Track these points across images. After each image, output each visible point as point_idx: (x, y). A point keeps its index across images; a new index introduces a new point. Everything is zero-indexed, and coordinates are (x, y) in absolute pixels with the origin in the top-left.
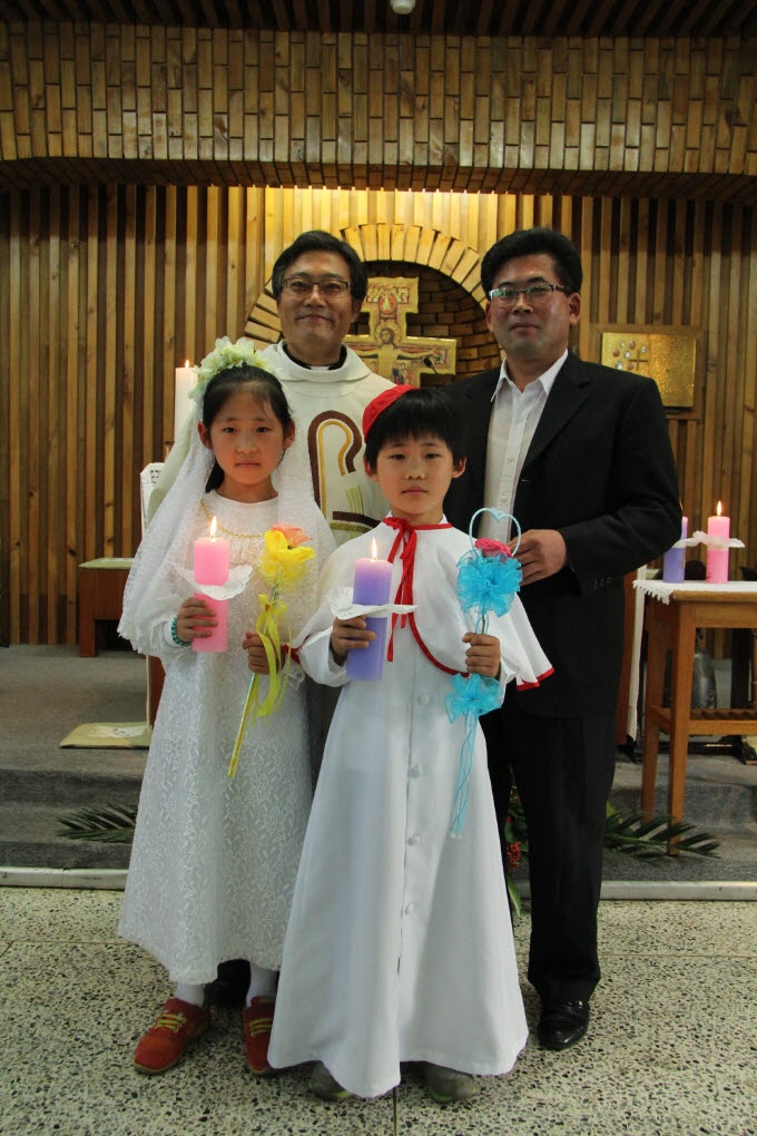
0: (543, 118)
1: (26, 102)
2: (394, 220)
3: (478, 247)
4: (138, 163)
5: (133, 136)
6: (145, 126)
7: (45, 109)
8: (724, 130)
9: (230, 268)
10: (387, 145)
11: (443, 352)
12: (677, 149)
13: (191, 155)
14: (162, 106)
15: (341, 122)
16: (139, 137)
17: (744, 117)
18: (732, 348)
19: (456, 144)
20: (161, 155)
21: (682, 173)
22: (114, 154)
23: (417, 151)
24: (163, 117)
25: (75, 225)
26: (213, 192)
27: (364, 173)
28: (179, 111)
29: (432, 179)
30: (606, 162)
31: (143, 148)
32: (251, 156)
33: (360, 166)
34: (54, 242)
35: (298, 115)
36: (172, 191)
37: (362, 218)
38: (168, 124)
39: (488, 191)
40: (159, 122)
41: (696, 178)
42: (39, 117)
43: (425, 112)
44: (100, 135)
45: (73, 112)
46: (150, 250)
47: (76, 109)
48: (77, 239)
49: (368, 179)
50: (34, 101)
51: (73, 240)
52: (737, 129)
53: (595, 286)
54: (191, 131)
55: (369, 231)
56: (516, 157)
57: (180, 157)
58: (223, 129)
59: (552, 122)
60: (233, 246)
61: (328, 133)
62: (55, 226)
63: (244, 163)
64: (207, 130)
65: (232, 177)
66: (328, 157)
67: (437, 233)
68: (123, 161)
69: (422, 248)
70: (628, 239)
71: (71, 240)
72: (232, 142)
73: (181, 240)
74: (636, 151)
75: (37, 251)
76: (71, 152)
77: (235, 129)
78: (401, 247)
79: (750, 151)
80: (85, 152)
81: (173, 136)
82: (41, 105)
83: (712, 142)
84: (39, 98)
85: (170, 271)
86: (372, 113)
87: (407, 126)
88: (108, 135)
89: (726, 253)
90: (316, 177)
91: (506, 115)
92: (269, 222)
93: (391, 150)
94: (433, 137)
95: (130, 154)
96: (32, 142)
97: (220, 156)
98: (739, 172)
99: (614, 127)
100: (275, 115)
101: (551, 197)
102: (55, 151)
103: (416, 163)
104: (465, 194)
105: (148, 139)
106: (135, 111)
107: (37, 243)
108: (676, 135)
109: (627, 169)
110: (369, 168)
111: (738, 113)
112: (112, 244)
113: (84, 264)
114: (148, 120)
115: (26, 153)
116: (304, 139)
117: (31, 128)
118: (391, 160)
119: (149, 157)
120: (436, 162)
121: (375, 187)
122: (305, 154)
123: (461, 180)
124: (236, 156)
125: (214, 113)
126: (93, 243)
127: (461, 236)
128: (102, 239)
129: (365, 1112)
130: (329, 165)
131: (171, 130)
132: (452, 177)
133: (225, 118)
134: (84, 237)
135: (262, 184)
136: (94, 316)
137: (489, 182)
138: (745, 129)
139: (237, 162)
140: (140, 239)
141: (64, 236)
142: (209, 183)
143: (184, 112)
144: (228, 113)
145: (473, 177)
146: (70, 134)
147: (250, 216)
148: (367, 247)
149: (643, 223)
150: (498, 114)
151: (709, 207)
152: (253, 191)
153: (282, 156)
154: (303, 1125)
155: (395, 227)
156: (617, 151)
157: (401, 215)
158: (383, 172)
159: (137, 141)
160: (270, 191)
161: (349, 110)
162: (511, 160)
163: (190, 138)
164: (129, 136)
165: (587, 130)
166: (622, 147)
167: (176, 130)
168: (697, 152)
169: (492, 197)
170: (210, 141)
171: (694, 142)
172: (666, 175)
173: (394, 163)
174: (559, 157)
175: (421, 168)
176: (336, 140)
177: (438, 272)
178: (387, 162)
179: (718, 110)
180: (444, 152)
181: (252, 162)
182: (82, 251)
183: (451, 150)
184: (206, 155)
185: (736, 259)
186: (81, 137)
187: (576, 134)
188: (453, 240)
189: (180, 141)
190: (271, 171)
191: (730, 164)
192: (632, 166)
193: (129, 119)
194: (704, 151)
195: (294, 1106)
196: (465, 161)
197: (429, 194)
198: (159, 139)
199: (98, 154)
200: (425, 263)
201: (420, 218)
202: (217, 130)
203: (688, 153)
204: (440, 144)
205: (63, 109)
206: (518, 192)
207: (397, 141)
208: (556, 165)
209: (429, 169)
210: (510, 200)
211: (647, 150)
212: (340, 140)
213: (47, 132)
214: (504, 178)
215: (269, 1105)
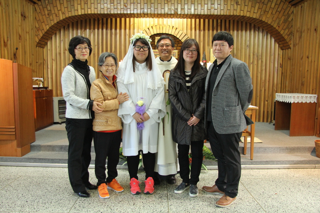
0: (196, 3)
1: (83, 2)
2: (163, 24)
3: (182, 30)
4: (107, 14)
5: (106, 9)
6: (109, 6)
7: (87, 3)
8: (235, 5)
9: (127, 35)
10: (162, 9)
11: (175, 53)
12: (225, 10)
13: (119, 12)
14: (113, 2)
15: (152, 5)
16: (108, 8)
17: (240, 3)
18: (239, 52)
19: (177, 9)
20: (112, 12)
21: (227, 15)
22: (102, 13)
23: (169, 10)
24: (113, 4)
25: (92, 27)
26: (123, 19)
27: (157, 15)
28: (116, 3)
29: (172, 16)
30: (210, 13)
31: (108, 11)
32: (132, 12)
33: (156, 14)
34: (88, 30)
35: (142, 3)
36: (114, 19)
37: (156, 24)
38: (114, 6)
39: (184, 18)
40: (112, 5)
41: (230, 16)
42: (86, 5)
43: (170, 2)
44: (99, 9)
45: (93, 4)
46: (109, 31)
47: (94, 3)
48: (93, 30)
49: (158, 16)
50: (85, 2)
51: (92, 30)
52: (238, 6)
53: (209, 38)
54: (119, 7)
55: (158, 27)
56: (190, 12)
57: (116, 13)
58: (126, 7)
59: (198, 4)
60: (127, 30)
61: (149, 7)
62: (88, 27)
63: (131, 14)
64: (122, 7)
65: (128, 16)
66: (149, 12)
67: (173, 27)
68: (104, 14)
69: (170, 30)
70: (216, 28)
71: (91, 30)
72: (128, 9)
73: (116, 29)
74: (217, 10)
75: (84, 33)
76: (93, 12)
77: (129, 7)
78: (165, 30)
79: (241, 10)
80: (96, 12)
81: (115, 8)
82: (86, 3)
83: (233, 8)
84: (86, 1)
85: (113, 36)
86: (159, 3)
87: (166, 5)
88: (101, 8)
89: (238, 31)
90: (146, 16)
91: (188, 2)
92: (135, 25)
93: (163, 11)
94: (172, 7)
95: (106, 13)
96: (84, 11)
97: (125, 12)
98: (239, 15)
99: (212, 5)
100: (137, 3)
101: (198, 19)
102: (89, 12)
103: (168, 13)
104: (179, 19)
105: (110, 9)
106: (107, 3)
107: (84, 31)
108: (225, 7)
109: (215, 14)
110: (158, 14)
111: (238, 2)
112: (100, 30)
113: (94, 35)
114: (109, 5)
115: (83, 13)
116: (144, 8)
117: (84, 8)
118: (163, 13)
119: (110, 13)
120: (173, 13)
121: (159, 18)
122: (144, 11)
123: (178, 16)
124: (129, 12)
125: (124, 3)
126: (96, 30)
127: (178, 27)
128: (98, 29)
129: (163, 204)
130: (149, 14)
131: (115, 7)
132: (176, 16)
133: (126, 4)
134: (94, 29)
135: (134, 17)
136: (96, 47)
137: (185, 16)
138: (240, 6)
139: (129, 14)
140: (107, 29)
141: (90, 29)
142: (122, 17)
143: (117, 3)
144: (127, 3)
145: (181, 16)
146: (93, 8)
147: (131, 24)
148: (157, 30)
149: (219, 24)
150: (186, 2)
151: (234, 21)
152: (132, 19)
153: (139, 12)
154: (152, 206)
155: (164, 26)
156: (212, 10)
157: (165, 23)
158: (161, 15)
159: (107, 10)
160: (135, 19)
161: (153, 2)
162: (189, 12)
163: (119, 9)
164: (105, 9)
165: (206, 6)
166: (213, 9)
167: (116, 7)
168: (230, 11)
169: (185, 19)
170: (123, 9)
171: (229, 8)
172: (223, 15)
173: (164, 13)
174: (200, 11)
175: (169, 14)
176: (151, 8)
177: (173, 35)
178: (162, 13)
179: (234, 1)
180: (174, 11)
181: (132, 14)
182: (94, 32)
183: (176, 10)
184: (122, 12)
185: (240, 32)
186: (95, 9)
187: (203, 7)
188: (177, 28)
189: (116, 9)
190: (136, 15)
191: (237, 13)
192: (216, 14)
193: (105, 5)
194: (231, 10)
195: (150, 203)
196: (179, 13)
197: (171, 19)
198: (112, 9)
199: (99, 13)
200: (170, 34)
201: (169, 24)
202: (125, 7)
203: (228, 11)
204: (174, 9)
205: (91, 3)
206: (191, 18)
207: (164, 9)
208: (199, 13)
209: (171, 14)
210: (189, 20)
211: (219, 10)
212: (152, 8)
213: (88, 8)
214: (188, 16)
215: (145, 203)
